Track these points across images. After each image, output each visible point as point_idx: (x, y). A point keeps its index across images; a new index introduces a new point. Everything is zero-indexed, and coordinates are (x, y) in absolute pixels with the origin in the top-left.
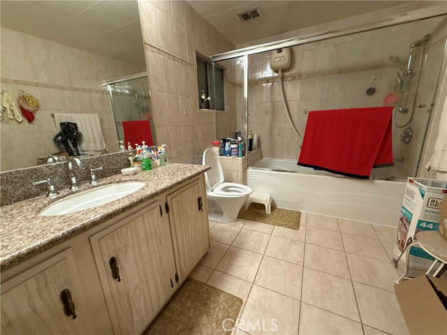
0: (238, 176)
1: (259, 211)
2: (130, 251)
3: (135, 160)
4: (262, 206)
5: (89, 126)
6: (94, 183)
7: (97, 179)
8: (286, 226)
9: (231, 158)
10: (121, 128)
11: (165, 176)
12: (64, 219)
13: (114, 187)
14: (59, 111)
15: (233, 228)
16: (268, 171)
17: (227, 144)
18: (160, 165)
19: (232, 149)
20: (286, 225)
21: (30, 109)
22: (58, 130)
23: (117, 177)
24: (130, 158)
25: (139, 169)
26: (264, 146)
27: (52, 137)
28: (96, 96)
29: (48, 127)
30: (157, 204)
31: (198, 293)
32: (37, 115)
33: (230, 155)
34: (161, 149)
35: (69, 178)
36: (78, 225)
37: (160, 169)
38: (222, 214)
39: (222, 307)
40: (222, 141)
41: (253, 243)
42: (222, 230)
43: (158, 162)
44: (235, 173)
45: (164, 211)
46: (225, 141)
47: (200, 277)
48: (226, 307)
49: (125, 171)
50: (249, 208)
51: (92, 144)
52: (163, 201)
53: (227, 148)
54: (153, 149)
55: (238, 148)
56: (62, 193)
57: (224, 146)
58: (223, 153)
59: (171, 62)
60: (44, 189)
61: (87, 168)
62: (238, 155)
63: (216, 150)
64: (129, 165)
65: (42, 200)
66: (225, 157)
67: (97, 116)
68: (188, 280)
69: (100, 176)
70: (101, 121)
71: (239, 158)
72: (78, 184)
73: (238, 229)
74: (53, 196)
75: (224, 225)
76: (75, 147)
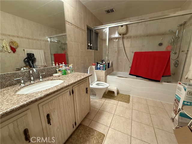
1: (112, 94)
2: (56, 111)
3: (59, 71)
4: (113, 92)
5: (39, 55)
6: (41, 80)
7: (42, 78)
8: (124, 101)
9: (100, 71)
10: (53, 57)
11: (72, 78)
12: (27, 96)
13: (50, 82)
14: (27, 48)
15: (100, 102)
16: (116, 77)
18: (70, 73)
19: (101, 67)
21: (14, 47)
22: (26, 56)
23: (51, 78)
24: (57, 70)
25: (61, 74)
26: (114, 66)
27: (23, 59)
28: (43, 43)
29: (22, 55)
30: (68, 90)
31: (85, 131)
32: (17, 50)
33: (100, 70)
34: (71, 66)
35: (30, 77)
36: (34, 99)
37: (70, 75)
38: (96, 95)
39: (95, 138)
40: (96, 63)
41: (109, 108)
42: (96, 102)
43: (69, 71)
44: (102, 78)
45: (71, 93)
46: (98, 63)
47: (86, 123)
48: (98, 138)
49: (55, 75)
50: (107, 93)
51: (40, 63)
52: (70, 89)
53: (99, 66)
54: (67, 66)
55: (103, 67)
56: (27, 84)
57: (97, 66)
58: (97, 68)
59: (76, 29)
60: (19, 82)
61: (38, 73)
62: (103, 70)
63: (94, 67)
64: (56, 73)
65: (17, 87)
66: (97, 70)
67: (43, 51)
68: (80, 125)
69: (44, 77)
70: (45, 53)
71: (103, 71)
72: (34, 80)
73: (103, 102)
74: (22, 85)
75: (97, 100)
76: (33, 64)
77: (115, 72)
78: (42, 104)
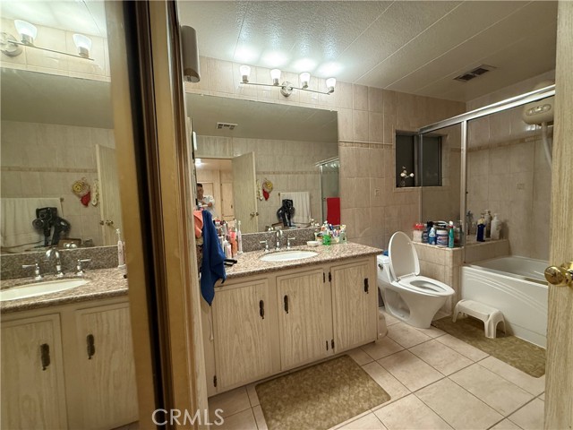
0: (445, 272)
1: (474, 329)
2: (297, 297)
3: (318, 236)
4: (480, 324)
5: (301, 202)
6: (289, 248)
7: (291, 245)
8: (513, 363)
9: (436, 247)
10: (325, 203)
11: (340, 250)
12: (268, 263)
13: (300, 253)
14: (283, 191)
15: (421, 334)
16: (519, 280)
17: (433, 229)
18: (339, 243)
19: (438, 235)
20: (512, 361)
21: (267, 190)
22: (281, 205)
23: (302, 247)
24: (316, 234)
25: (320, 243)
27: (277, 210)
28: (309, 176)
29: (275, 204)
30: (322, 271)
31: (350, 369)
32: (270, 195)
33: (436, 244)
35: (276, 242)
36: (272, 267)
37: (338, 246)
38: (409, 312)
39: (366, 390)
40: (426, 225)
41: (440, 359)
42: (407, 331)
43: (337, 239)
44: (441, 268)
45: (327, 279)
46: (430, 225)
47: (359, 359)
48: (371, 392)
49: (310, 243)
50: (458, 320)
51: (301, 218)
52: (327, 270)
53: (432, 233)
54: (336, 228)
55: (447, 236)
56: (272, 251)
57: (429, 231)
58: (426, 239)
59: (364, 149)
60: (263, 246)
61: (286, 237)
62: (447, 245)
63: (418, 234)
64: (314, 239)
65: (262, 252)
66: (428, 245)
67: (308, 193)
68: (345, 356)
69: (294, 244)
70: (311, 197)
71: (447, 249)
72: (280, 247)
73: (427, 338)
74: (267, 251)
75: (411, 327)
76: (289, 219)
77: (516, 258)
78: (281, 278)
